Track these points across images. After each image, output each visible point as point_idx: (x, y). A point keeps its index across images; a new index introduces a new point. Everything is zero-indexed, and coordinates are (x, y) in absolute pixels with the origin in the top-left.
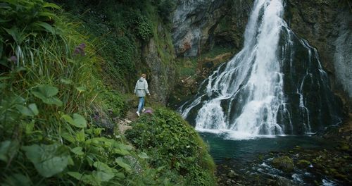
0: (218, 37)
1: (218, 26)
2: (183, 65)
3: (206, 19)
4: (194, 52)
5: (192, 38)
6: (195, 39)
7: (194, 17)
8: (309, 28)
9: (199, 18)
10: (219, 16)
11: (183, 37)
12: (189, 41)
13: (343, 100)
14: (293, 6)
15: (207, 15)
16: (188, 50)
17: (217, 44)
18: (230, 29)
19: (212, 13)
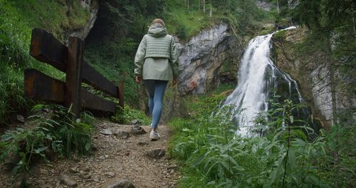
0: (221, 76)
1: (222, 68)
2: (191, 101)
3: (211, 61)
4: (202, 90)
5: (199, 78)
6: (201, 79)
7: (199, 61)
8: (291, 65)
9: (205, 61)
10: (223, 59)
11: (190, 77)
12: (196, 81)
13: (322, 123)
14: (278, 48)
15: (213, 58)
16: (196, 88)
17: (223, 82)
18: (231, 69)
19: (217, 56)
